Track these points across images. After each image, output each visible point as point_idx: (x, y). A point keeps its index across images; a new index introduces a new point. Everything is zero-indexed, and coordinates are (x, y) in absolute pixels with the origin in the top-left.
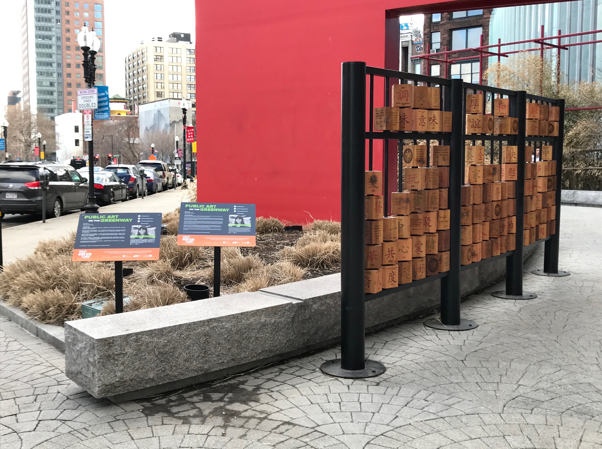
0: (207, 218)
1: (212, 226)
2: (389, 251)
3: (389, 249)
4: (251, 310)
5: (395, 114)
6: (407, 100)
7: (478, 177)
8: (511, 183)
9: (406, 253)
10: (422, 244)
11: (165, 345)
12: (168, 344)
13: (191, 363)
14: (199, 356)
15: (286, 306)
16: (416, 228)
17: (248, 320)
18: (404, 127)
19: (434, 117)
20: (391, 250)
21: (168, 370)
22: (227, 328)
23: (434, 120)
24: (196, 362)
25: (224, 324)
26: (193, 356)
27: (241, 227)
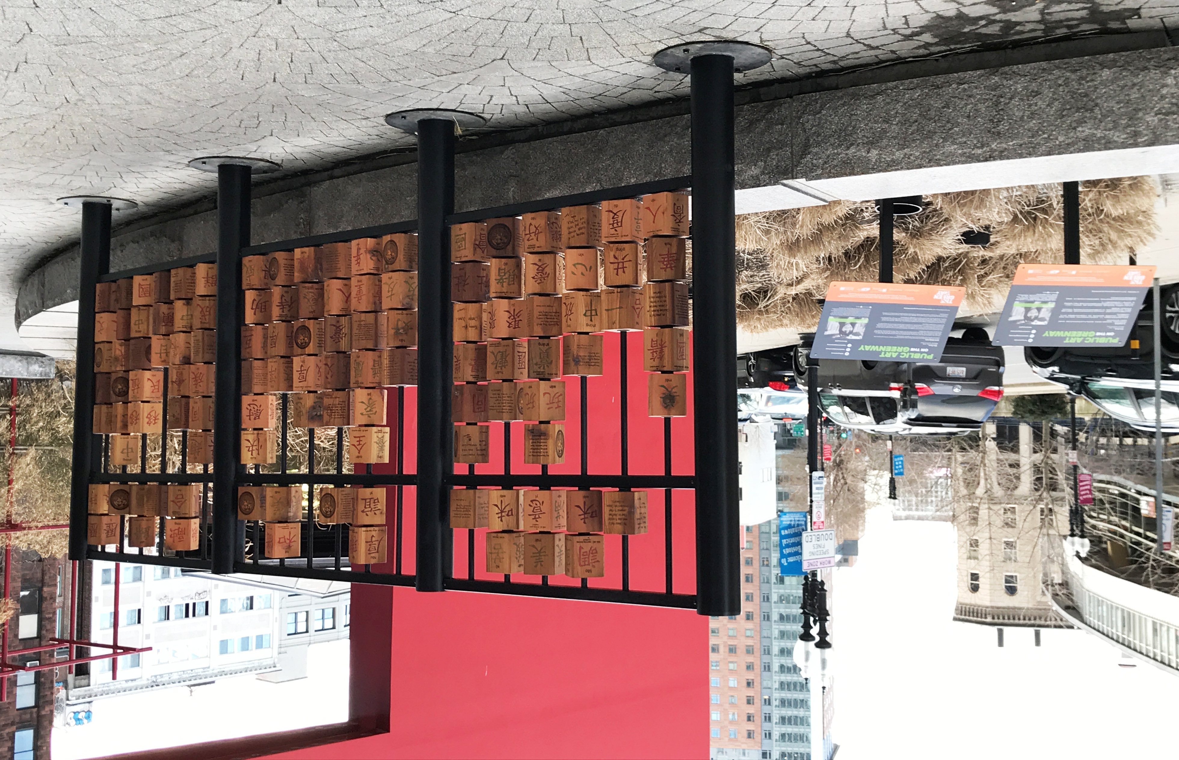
0: (901, 335)
1: (897, 320)
2: (623, 268)
3: (624, 272)
4: (898, 172)
5: (615, 521)
6: (581, 548)
7: (366, 402)
8: (257, 389)
9: (578, 264)
10: (533, 278)
11: (1081, 122)
12: (1074, 125)
13: (1025, 88)
14: (1011, 99)
15: (822, 174)
16: (547, 309)
17: (906, 154)
18: (585, 497)
19: (501, 517)
20: (620, 271)
21: (1073, 80)
22: (953, 143)
23: (502, 512)
24: (1016, 89)
25: (960, 151)
26: (1022, 100)
27: (846, 317)
